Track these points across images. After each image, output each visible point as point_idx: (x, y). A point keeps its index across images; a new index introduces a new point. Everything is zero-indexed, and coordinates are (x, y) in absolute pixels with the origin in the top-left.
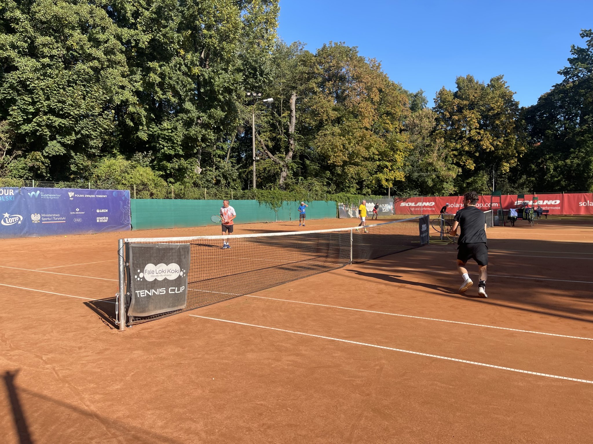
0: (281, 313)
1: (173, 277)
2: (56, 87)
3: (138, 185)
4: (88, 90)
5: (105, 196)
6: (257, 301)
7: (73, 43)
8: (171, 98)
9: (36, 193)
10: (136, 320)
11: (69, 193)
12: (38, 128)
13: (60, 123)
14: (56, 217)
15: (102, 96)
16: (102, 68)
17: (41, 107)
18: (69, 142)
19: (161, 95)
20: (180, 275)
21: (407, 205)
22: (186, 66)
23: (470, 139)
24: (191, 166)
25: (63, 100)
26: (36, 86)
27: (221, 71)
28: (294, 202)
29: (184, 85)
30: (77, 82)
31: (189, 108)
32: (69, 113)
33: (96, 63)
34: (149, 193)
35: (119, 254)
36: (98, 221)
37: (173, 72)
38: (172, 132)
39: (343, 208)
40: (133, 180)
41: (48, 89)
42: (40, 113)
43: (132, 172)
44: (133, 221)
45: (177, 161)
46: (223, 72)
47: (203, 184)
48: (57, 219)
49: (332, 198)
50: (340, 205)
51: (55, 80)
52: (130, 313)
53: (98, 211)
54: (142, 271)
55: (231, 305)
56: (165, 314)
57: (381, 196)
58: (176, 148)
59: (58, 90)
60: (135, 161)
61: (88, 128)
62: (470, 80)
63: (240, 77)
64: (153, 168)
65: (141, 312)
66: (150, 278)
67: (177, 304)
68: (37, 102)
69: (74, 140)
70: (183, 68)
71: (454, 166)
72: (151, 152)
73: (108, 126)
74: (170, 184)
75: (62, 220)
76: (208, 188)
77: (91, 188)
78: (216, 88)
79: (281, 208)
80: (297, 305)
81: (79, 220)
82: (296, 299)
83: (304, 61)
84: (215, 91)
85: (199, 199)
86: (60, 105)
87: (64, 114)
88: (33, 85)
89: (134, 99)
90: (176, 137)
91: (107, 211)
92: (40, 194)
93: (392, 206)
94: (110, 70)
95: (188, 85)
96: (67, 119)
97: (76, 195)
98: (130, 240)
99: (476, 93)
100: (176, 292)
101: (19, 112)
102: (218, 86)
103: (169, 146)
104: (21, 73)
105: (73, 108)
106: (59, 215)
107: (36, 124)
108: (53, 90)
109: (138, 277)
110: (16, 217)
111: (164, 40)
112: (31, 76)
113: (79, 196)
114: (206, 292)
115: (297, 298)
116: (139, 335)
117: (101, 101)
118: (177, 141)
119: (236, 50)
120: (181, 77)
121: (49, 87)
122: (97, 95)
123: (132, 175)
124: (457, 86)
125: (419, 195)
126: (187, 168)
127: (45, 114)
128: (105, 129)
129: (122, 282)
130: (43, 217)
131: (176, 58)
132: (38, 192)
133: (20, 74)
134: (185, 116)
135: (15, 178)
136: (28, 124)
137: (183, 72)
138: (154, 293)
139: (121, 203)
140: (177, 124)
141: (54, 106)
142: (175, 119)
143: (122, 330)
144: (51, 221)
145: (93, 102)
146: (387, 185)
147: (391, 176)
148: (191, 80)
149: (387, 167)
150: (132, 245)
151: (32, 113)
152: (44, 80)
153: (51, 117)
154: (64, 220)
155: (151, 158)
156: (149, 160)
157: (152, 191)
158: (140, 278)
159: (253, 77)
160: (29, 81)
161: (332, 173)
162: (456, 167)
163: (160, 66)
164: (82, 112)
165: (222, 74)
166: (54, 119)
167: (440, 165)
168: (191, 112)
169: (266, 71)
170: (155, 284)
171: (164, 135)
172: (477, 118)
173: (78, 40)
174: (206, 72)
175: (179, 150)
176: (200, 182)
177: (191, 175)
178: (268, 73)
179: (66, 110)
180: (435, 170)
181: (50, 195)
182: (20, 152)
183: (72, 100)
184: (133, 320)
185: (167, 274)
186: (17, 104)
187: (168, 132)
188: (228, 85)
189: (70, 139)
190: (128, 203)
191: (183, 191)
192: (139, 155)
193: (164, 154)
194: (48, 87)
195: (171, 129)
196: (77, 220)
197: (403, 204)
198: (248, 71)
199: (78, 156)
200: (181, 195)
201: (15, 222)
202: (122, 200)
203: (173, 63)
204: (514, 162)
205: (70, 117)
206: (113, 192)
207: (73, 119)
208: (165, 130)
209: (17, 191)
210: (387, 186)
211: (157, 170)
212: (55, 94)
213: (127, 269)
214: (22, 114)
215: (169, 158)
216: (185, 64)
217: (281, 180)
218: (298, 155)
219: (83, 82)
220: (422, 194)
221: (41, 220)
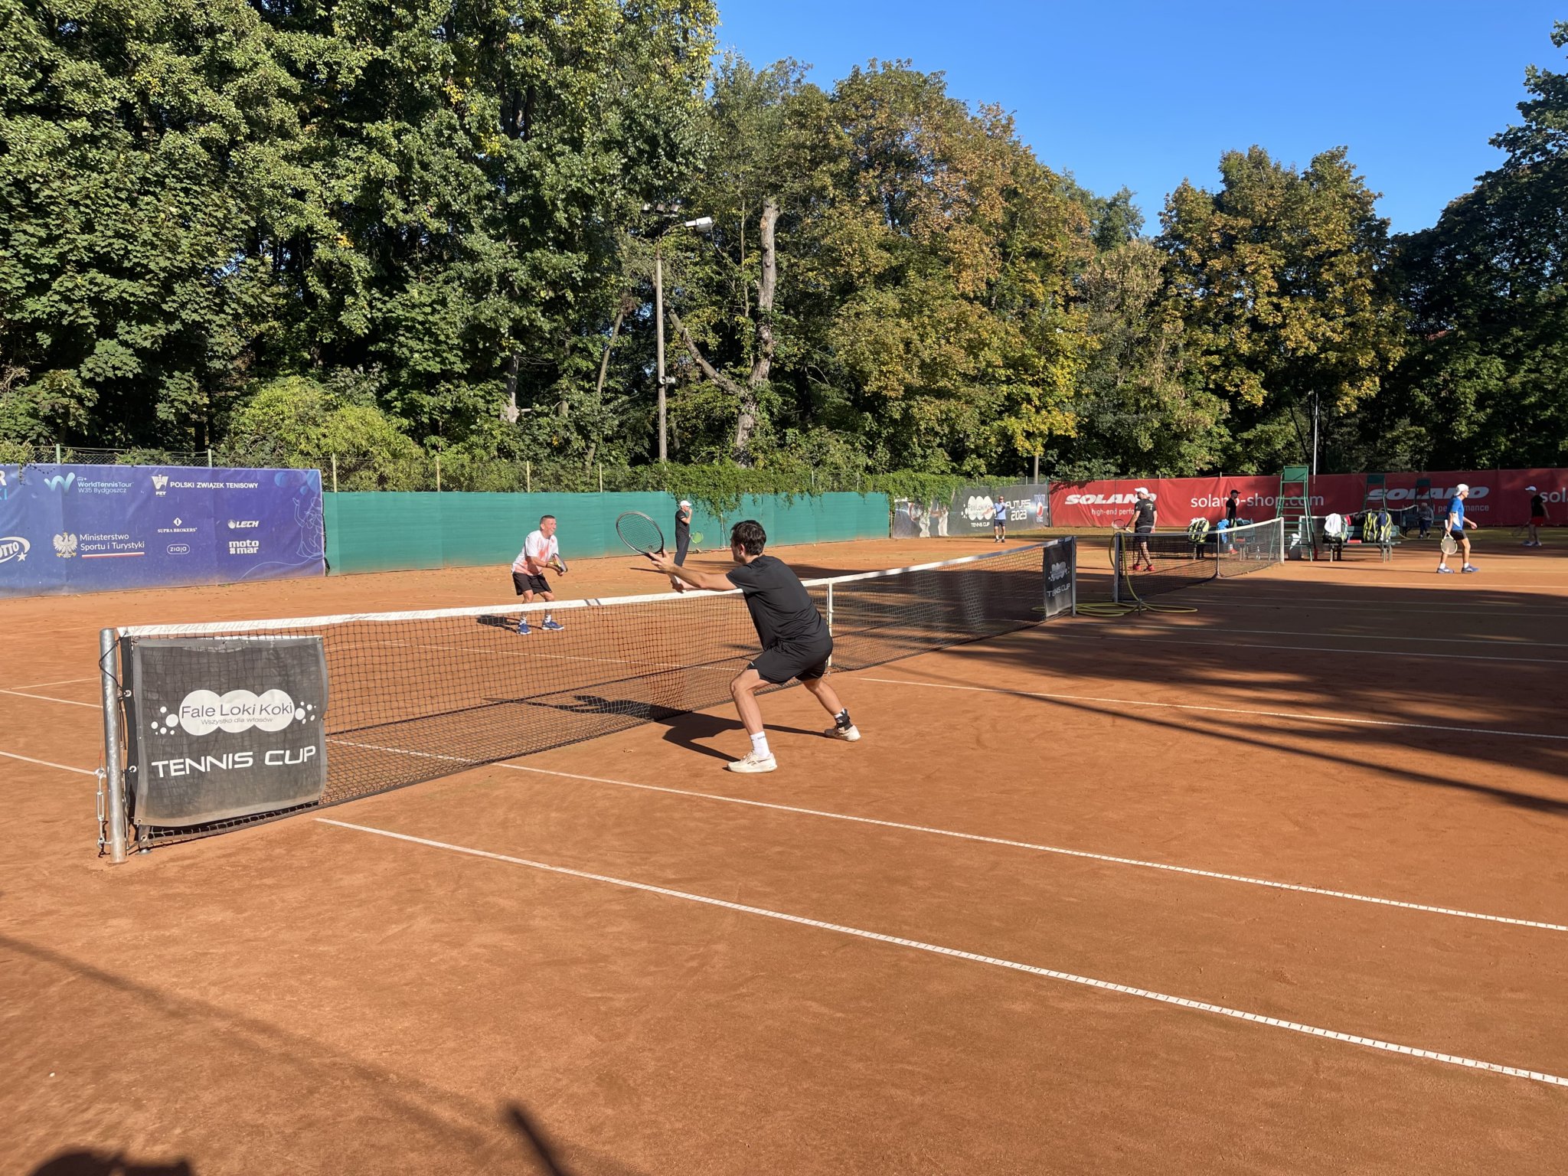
1: (278, 723)
2: (108, 195)
3: (342, 456)
4: (196, 202)
5: (251, 486)
6: (519, 781)
7: (151, 79)
8: (428, 220)
9: (65, 478)
11: (154, 478)
12: (63, 307)
13: (124, 291)
14: (119, 542)
15: (237, 218)
16: (234, 144)
17: (71, 250)
18: (147, 344)
19: (401, 214)
20: (295, 718)
21: (1083, 501)
22: (467, 132)
23: (1255, 324)
24: (488, 402)
25: (128, 230)
26: (55, 194)
27: (559, 147)
28: (771, 497)
29: (462, 184)
30: (167, 180)
31: (478, 247)
32: (145, 266)
33: (215, 131)
34: (375, 477)
35: (102, 669)
36: (232, 551)
37: (431, 149)
38: (434, 311)
40: (329, 441)
41: (88, 202)
42: (69, 267)
43: (326, 421)
44: (333, 551)
45: (449, 390)
46: (567, 148)
47: (522, 451)
48: (121, 546)
49: (878, 484)
51: (108, 177)
52: (139, 818)
53: (232, 525)
54: (174, 709)
55: (441, 792)
57: (1013, 478)
58: (445, 355)
59: (115, 206)
60: (335, 390)
61: (198, 304)
62: (1258, 161)
63: (613, 162)
64: (386, 406)
65: (172, 816)
66: (198, 728)
68: (60, 236)
69: (161, 336)
70: (461, 139)
71: (1209, 394)
72: (377, 367)
73: (255, 299)
74: (433, 452)
75: (136, 549)
76: (536, 460)
77: (214, 464)
78: (547, 194)
79: (736, 511)
80: (611, 792)
81: (182, 549)
83: (801, 114)
84: (545, 202)
85: (513, 490)
86: (118, 243)
87: (132, 268)
88: (47, 192)
89: (326, 225)
90: (442, 324)
91: (256, 524)
92: (75, 482)
93: (1040, 504)
94: (254, 149)
95: (473, 186)
96: (141, 281)
97: (172, 484)
98: (134, 631)
99: (1270, 196)
100: (287, 761)
101: (14, 266)
102: (552, 188)
103: (426, 351)
104: (15, 160)
105: (154, 252)
106: (126, 537)
107: (57, 297)
108: (101, 205)
109: (162, 724)
110: (13, 542)
111: (403, 62)
112: (42, 167)
113: (180, 485)
117: (236, 232)
118: (447, 336)
119: (600, 88)
120: (456, 164)
121: (91, 198)
122: (220, 215)
123: (326, 427)
124: (1222, 177)
125: (1116, 474)
126: (475, 409)
127: (82, 267)
128: (245, 305)
129: (112, 739)
130: (83, 541)
131: (442, 111)
132: (71, 476)
133: (13, 164)
134: (466, 269)
135: (9, 438)
136: (39, 296)
137: (459, 151)
138: (213, 765)
139: (297, 503)
140: (447, 289)
141: (106, 246)
142: (441, 277)
143: (118, 861)
144: (106, 551)
145: (208, 234)
146: (1030, 448)
147: (1040, 423)
148: (480, 172)
149: (1029, 401)
150: (141, 643)
151: (49, 268)
152: (78, 179)
153: (100, 277)
154: (139, 550)
155: (380, 382)
156: (373, 388)
157: (382, 469)
158: (169, 729)
159: (649, 162)
160: (38, 182)
161: (879, 419)
162: (1214, 398)
163: (397, 135)
164: (182, 261)
165: (563, 154)
166: (105, 282)
167: (1171, 392)
168: (484, 257)
169: (686, 145)
170: (218, 742)
171: (413, 320)
172: (1272, 267)
173: (163, 70)
174: (519, 148)
175: (452, 359)
176: (514, 446)
177: (486, 427)
178: (690, 150)
179: (136, 257)
180: (1158, 407)
181: (103, 485)
182: (23, 372)
183: (154, 230)
184: (150, 837)
185: (257, 715)
186: (12, 243)
187: (424, 313)
188: (579, 185)
189: (145, 335)
190: (317, 504)
191: (467, 469)
192: (344, 375)
193: (414, 373)
194: (87, 197)
195: (431, 305)
196: (178, 549)
197: (1073, 499)
198: (636, 147)
199: (177, 381)
200: (462, 479)
201: (9, 555)
202: (298, 495)
203: (429, 126)
204: (1371, 384)
205: (147, 277)
206: (274, 473)
207: (155, 283)
208: (414, 306)
209: (14, 475)
210: (1028, 452)
211: (395, 414)
212: (108, 215)
213: (127, 705)
214: (23, 271)
215: (428, 382)
216: (462, 126)
217: (740, 437)
218: (787, 369)
219: (182, 182)
220: (1123, 471)
221: (79, 551)
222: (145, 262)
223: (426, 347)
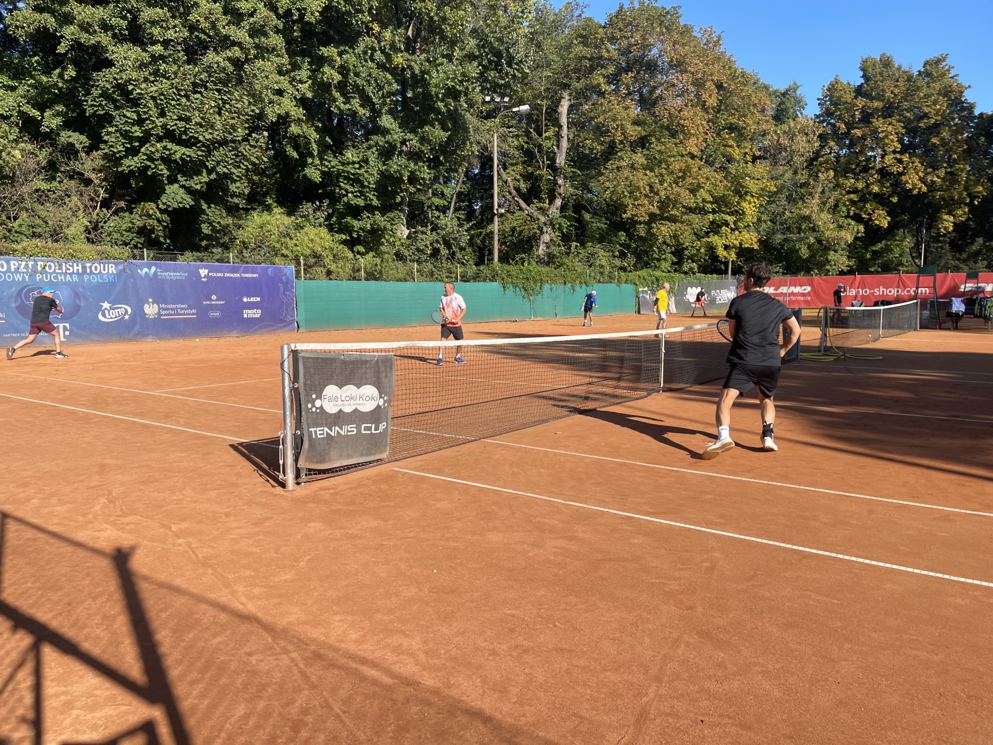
0: (542, 470)
1: (368, 407)
2: (174, 93)
3: (306, 258)
4: (225, 98)
5: (255, 276)
6: (502, 450)
7: (199, 18)
8: (359, 108)
9: (150, 269)
10: (311, 474)
11: (201, 271)
12: (149, 163)
13: (184, 154)
14: (182, 309)
15: (248, 108)
16: (247, 60)
17: (153, 128)
18: (198, 187)
19: (342, 105)
20: (378, 405)
22: (383, 51)
23: (883, 172)
24: (392, 224)
25: (186, 115)
26: (143, 92)
27: (440, 60)
28: (562, 286)
29: (379, 86)
30: (208, 84)
31: (388, 126)
32: (196, 138)
33: (236, 52)
34: (324, 271)
35: (283, 369)
36: (245, 316)
37: (361, 63)
38: (361, 167)
39: (648, 297)
40: (299, 248)
41: (162, 97)
42: (152, 138)
43: (296, 236)
44: (300, 316)
45: (368, 217)
46: (445, 60)
47: (411, 256)
48: (183, 312)
49: (629, 279)
50: (643, 291)
51: (173, 82)
52: (302, 464)
53: (245, 300)
54: (319, 397)
55: (460, 455)
56: (355, 466)
57: (715, 275)
58: (367, 194)
59: (178, 100)
60: (301, 217)
61: (227, 162)
62: (887, 63)
63: (473, 69)
64: (330, 228)
65: (318, 462)
66: (331, 408)
67: (373, 452)
68: (146, 119)
69: (206, 182)
70: (378, 55)
71: (850, 221)
72: (326, 202)
73: (258, 159)
74: (358, 256)
75: (191, 314)
76: (419, 262)
77: (233, 263)
78: (433, 90)
79: (540, 296)
80: (569, 458)
81: (217, 314)
82: (566, 447)
83: (583, 36)
84: (432, 95)
85: (405, 280)
86: (181, 124)
87: (189, 140)
88: (138, 91)
89: (298, 112)
90: (366, 175)
91: (258, 299)
92: (156, 272)
93: (733, 293)
94: (259, 63)
95: (386, 86)
96: (194, 148)
97: (210, 274)
98: (300, 347)
99: (896, 86)
100: (373, 431)
101: (118, 137)
102: (436, 86)
103: (356, 192)
104: (118, 71)
105: (202, 130)
106: (185, 306)
107: (145, 157)
108: (169, 99)
109: (313, 406)
110: (121, 308)
111: (346, 7)
112: (134, 75)
113: (215, 274)
114: (419, 433)
115: (569, 446)
116: (315, 498)
117: (247, 117)
118: (369, 183)
119: (467, 21)
120: (375, 72)
121: (164, 95)
122: (239, 106)
123: (297, 240)
124: (861, 73)
125: (783, 274)
126: (385, 228)
127: (160, 139)
128: (254, 164)
129: (288, 413)
130: (162, 308)
131: (367, 39)
132: (153, 269)
133: (117, 74)
134: (380, 140)
135: (117, 245)
136: (133, 156)
137: (377, 64)
138: (338, 432)
139: (281, 286)
140: (369, 153)
141: (173, 126)
142: (365, 145)
143: (290, 489)
144: (174, 315)
145: (233, 118)
146: (727, 255)
147: (734, 239)
148: (390, 77)
149: (727, 225)
150: (302, 354)
151: (139, 139)
152: (155, 83)
153: (169, 145)
154: (193, 314)
155: (328, 212)
156: (324, 216)
157: (329, 266)
158: (317, 408)
159: (496, 69)
160: (132, 84)
161: (630, 236)
162: (853, 223)
163: (340, 54)
164: (217, 135)
165: (442, 64)
166: (173, 148)
167: (824, 220)
168: (392, 132)
169: (518, 57)
170: (339, 418)
171: (348, 172)
172: (897, 133)
173: (207, 12)
174: (415, 61)
175: (372, 197)
176: (406, 253)
177: (391, 240)
178: (521, 60)
179: (191, 132)
180: (813, 230)
181: (172, 274)
182: (122, 204)
183: (201, 115)
184: (306, 475)
185: (357, 401)
186: (115, 123)
187: (354, 168)
188: (453, 84)
189: (199, 182)
190: (292, 287)
191: (379, 267)
192: (307, 208)
193: (348, 205)
194: (162, 94)
195: (359, 163)
196: (215, 314)
198: (487, 58)
199: (213, 210)
200: (376, 273)
201: (119, 316)
202: (282, 282)
203: (361, 47)
204: (962, 213)
205: (198, 145)
206: (268, 268)
207: (203, 149)
208: (348, 164)
209: (120, 267)
210: (726, 258)
211: (336, 232)
212: (174, 106)
213: (295, 392)
214: (123, 141)
215: (355, 212)
216: (380, 48)
217: (541, 248)
218: (571, 204)
219: (217, 85)
220: (788, 271)
221: (159, 314)
222: (196, 135)
223: (356, 189)
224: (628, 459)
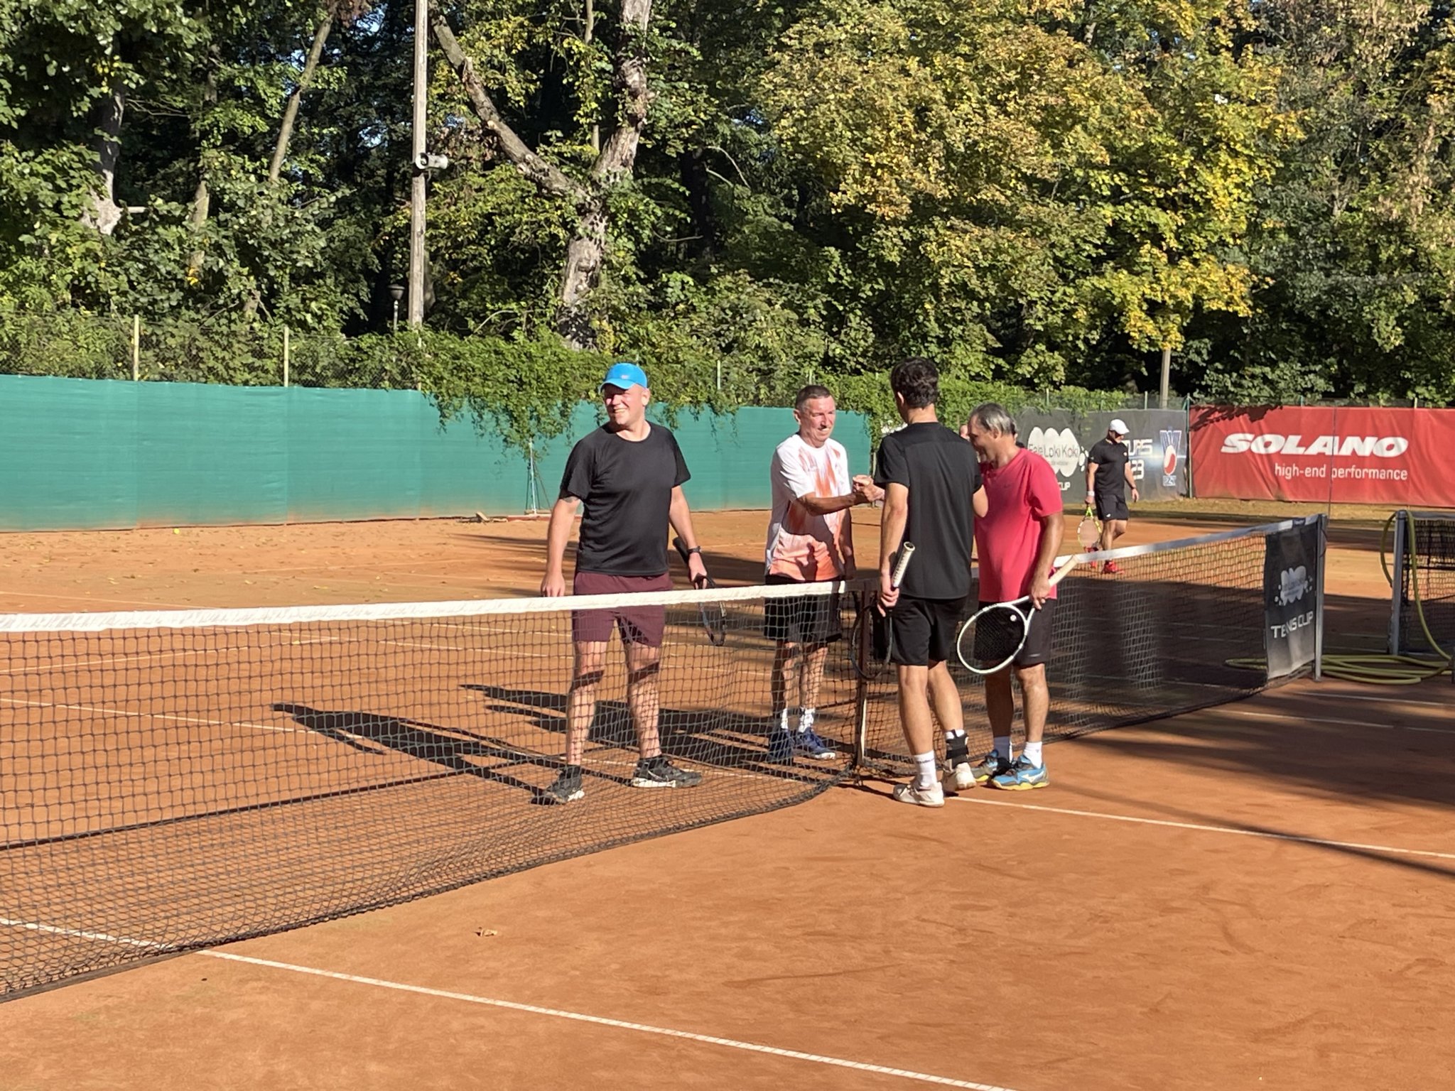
21: (1258, 447)
24: (59, 189)
47: (124, 294)
49: (849, 395)
57: (1118, 394)
76: (151, 315)
79: (561, 438)
80: (481, 1021)
82: (485, 981)
85: (101, 374)
93: (1171, 450)
115: (495, 975)
125: (1326, 395)
126: (33, 202)
146: (1155, 334)
147: (1178, 284)
149: (1157, 239)
161: (856, 261)
167: (1444, 236)
176: (108, 283)
180: (1413, 264)
197: (1238, 442)
210: (1152, 342)
217: (570, 284)
218: (671, 152)
220: (1340, 388)
224: (677, 1023)
